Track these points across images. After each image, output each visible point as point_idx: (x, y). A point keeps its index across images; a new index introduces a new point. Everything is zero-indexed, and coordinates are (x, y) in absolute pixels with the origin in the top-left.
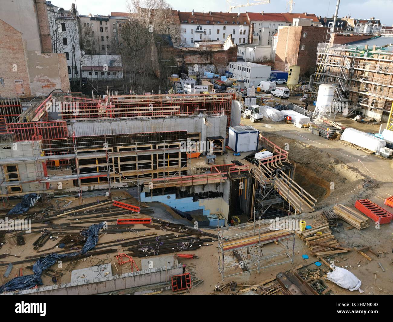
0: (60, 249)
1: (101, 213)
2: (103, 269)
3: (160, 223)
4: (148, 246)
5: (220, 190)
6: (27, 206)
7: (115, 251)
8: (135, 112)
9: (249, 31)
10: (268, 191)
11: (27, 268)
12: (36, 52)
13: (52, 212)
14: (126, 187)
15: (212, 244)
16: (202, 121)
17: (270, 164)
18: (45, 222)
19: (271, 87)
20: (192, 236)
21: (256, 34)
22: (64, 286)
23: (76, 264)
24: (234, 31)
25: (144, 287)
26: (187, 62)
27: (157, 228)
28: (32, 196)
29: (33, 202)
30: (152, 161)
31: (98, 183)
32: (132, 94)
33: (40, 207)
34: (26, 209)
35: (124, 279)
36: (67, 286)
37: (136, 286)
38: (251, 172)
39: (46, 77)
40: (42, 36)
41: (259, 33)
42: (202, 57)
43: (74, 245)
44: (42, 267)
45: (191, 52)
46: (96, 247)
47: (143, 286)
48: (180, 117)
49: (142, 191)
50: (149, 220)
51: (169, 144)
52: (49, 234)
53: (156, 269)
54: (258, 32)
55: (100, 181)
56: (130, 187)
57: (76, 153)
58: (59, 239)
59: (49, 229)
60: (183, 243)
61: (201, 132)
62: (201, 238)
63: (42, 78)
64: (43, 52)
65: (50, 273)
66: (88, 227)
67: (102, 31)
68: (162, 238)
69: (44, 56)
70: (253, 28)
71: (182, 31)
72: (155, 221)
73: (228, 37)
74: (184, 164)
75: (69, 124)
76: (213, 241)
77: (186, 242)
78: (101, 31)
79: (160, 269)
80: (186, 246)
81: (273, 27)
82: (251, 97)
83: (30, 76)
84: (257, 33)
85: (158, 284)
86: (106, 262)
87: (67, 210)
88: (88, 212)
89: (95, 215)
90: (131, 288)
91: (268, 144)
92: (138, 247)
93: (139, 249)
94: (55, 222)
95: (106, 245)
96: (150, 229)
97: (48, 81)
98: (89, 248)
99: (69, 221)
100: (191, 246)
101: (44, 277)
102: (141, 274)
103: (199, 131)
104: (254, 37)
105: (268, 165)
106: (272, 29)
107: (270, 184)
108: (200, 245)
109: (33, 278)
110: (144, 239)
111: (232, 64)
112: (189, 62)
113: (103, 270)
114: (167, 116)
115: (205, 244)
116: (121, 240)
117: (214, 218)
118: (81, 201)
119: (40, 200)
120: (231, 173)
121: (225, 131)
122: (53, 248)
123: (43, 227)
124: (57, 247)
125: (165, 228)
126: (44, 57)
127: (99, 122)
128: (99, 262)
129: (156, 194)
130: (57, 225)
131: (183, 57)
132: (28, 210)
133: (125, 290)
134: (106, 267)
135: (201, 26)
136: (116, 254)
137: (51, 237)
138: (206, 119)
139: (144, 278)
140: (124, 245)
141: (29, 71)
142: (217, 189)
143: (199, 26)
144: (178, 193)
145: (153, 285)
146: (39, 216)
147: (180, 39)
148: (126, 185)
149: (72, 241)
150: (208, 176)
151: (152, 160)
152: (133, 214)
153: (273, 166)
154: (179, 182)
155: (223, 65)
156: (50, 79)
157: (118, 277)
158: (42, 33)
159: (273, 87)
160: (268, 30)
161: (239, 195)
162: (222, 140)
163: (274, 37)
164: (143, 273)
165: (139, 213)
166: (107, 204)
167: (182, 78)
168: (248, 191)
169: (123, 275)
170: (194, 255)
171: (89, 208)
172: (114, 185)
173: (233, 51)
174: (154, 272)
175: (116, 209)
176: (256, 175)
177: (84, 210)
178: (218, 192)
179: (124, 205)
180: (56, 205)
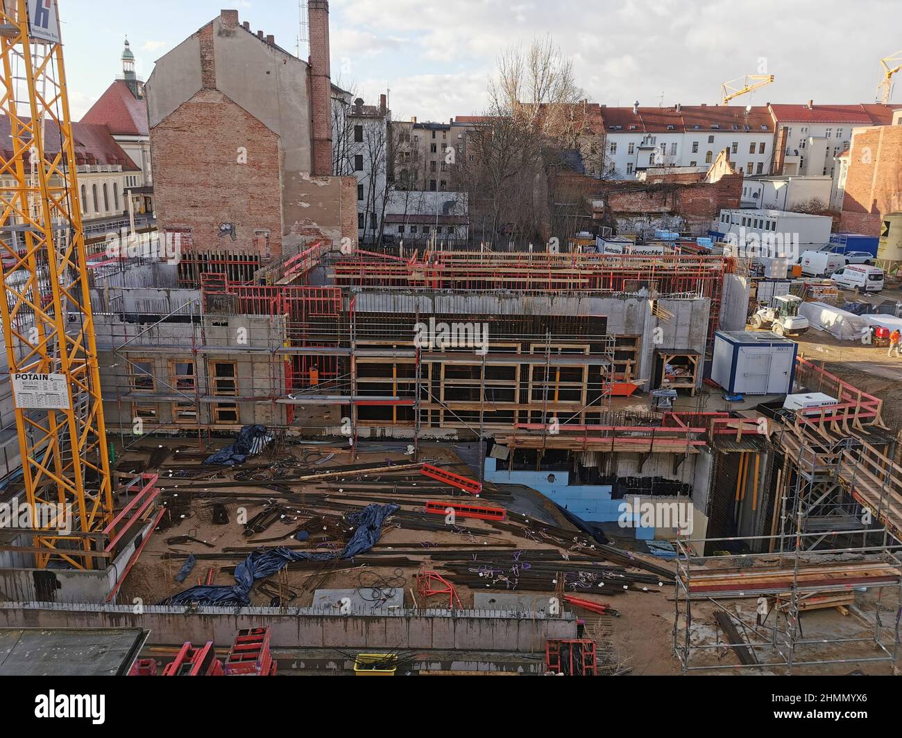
0: (298, 543)
1: (393, 484)
2: (384, 597)
3: (526, 524)
4: (494, 567)
5: (684, 476)
6: (244, 451)
7: (416, 564)
8: (487, 279)
9: (775, 144)
10: (821, 494)
11: (224, 569)
12: (301, 174)
13: (292, 470)
14: (454, 441)
15: (659, 589)
16: (646, 304)
17: (827, 425)
18: (274, 486)
19: (832, 266)
20: (606, 564)
21: (792, 152)
22: (294, 612)
23: (327, 577)
24: (735, 145)
25: (476, 653)
26: (615, 210)
27: (517, 532)
28: (256, 431)
29: (258, 445)
30: (517, 383)
31: (393, 424)
32: (484, 249)
33: (269, 458)
34: (241, 458)
35: (430, 620)
36: (300, 614)
37: (458, 647)
38: (771, 437)
39: (315, 224)
40: (316, 143)
41: (801, 151)
42: (651, 197)
43: (328, 539)
44: (254, 573)
45: (625, 186)
46: (375, 549)
47: (472, 650)
48: (592, 295)
49: (488, 455)
50: (500, 513)
51: (560, 347)
52: (279, 510)
53: (509, 612)
54: (798, 148)
55: (397, 419)
56: (461, 441)
57: (353, 346)
58: (297, 521)
59: (280, 501)
60: (581, 575)
61: (640, 336)
62: (629, 570)
63: (307, 227)
64: (313, 174)
65: (269, 588)
66: (363, 508)
67: (435, 151)
68: (527, 556)
69: (315, 181)
70: (785, 137)
71: (608, 147)
72: (513, 516)
73: (721, 154)
74: (594, 397)
75: (346, 296)
76: (661, 584)
77: (589, 574)
78: (432, 151)
79: (518, 614)
80: (588, 581)
81: (839, 135)
82: (775, 280)
83: (285, 222)
84: (795, 151)
85: (511, 654)
86: (392, 583)
87: (323, 470)
88: (364, 479)
89: (380, 487)
90: (446, 650)
91: (823, 381)
92: (468, 566)
93: (471, 570)
94: (295, 490)
95: (397, 550)
96: (500, 533)
97: (317, 232)
98: (359, 547)
99: (324, 492)
100: (602, 584)
101: (256, 595)
102: (472, 616)
103: (637, 332)
104: (787, 160)
105: (821, 425)
106: (835, 141)
107: (827, 474)
108: (626, 587)
109: (233, 592)
110: (484, 551)
111: (729, 214)
112: (620, 209)
113: (385, 600)
114: (561, 291)
115: (638, 585)
116: (431, 546)
117: (665, 550)
118: (353, 458)
119: (271, 444)
120: (715, 436)
121: (704, 339)
122: (284, 538)
123: (269, 496)
124: (292, 537)
125: (537, 535)
126: (316, 184)
127: (406, 294)
128: (377, 582)
129: (522, 466)
130: (299, 495)
131: (606, 199)
132: (244, 461)
133: (430, 652)
134: (392, 593)
135: (653, 135)
136: (416, 572)
137: (283, 516)
138: (655, 302)
139: (478, 630)
140: (436, 556)
141: (283, 211)
142: (675, 473)
143: (649, 137)
144: (576, 470)
145: (498, 654)
146: (265, 474)
147: (603, 165)
148: (453, 435)
149: (325, 528)
150: (653, 433)
151: (518, 379)
152: (464, 497)
153: (838, 430)
154: (580, 439)
155: (702, 218)
156: (322, 230)
157: (416, 614)
158: (317, 136)
159: (836, 265)
160: (825, 144)
161: (737, 499)
162: (694, 358)
163: (841, 159)
164: (477, 616)
165: (478, 496)
166: (408, 469)
167: (601, 237)
168: (762, 490)
169: (428, 612)
170: (608, 606)
171: (368, 473)
172: (427, 431)
173: (731, 185)
174: (503, 619)
175: (426, 482)
176: (785, 446)
177: (357, 474)
178: (677, 481)
179: (444, 475)
180: (301, 458)
